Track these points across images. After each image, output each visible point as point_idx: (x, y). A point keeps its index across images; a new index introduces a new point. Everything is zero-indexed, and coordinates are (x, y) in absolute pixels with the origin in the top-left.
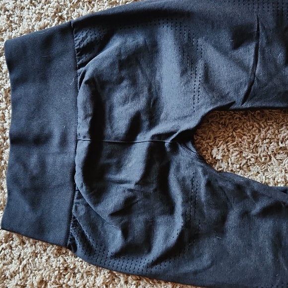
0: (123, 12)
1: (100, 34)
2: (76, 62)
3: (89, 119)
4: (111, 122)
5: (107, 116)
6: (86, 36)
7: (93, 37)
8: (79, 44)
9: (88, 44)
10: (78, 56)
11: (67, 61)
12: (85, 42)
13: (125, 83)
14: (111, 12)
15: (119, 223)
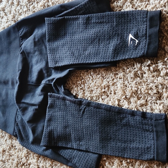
0: (35, 16)
1: (29, 28)
2: (20, 43)
3: (20, 72)
4: (31, 74)
5: (30, 71)
6: (23, 30)
7: (26, 30)
8: (21, 34)
9: (24, 33)
10: (21, 40)
11: (16, 43)
12: (23, 33)
13: (37, 53)
14: (30, 17)
15: (31, 126)
